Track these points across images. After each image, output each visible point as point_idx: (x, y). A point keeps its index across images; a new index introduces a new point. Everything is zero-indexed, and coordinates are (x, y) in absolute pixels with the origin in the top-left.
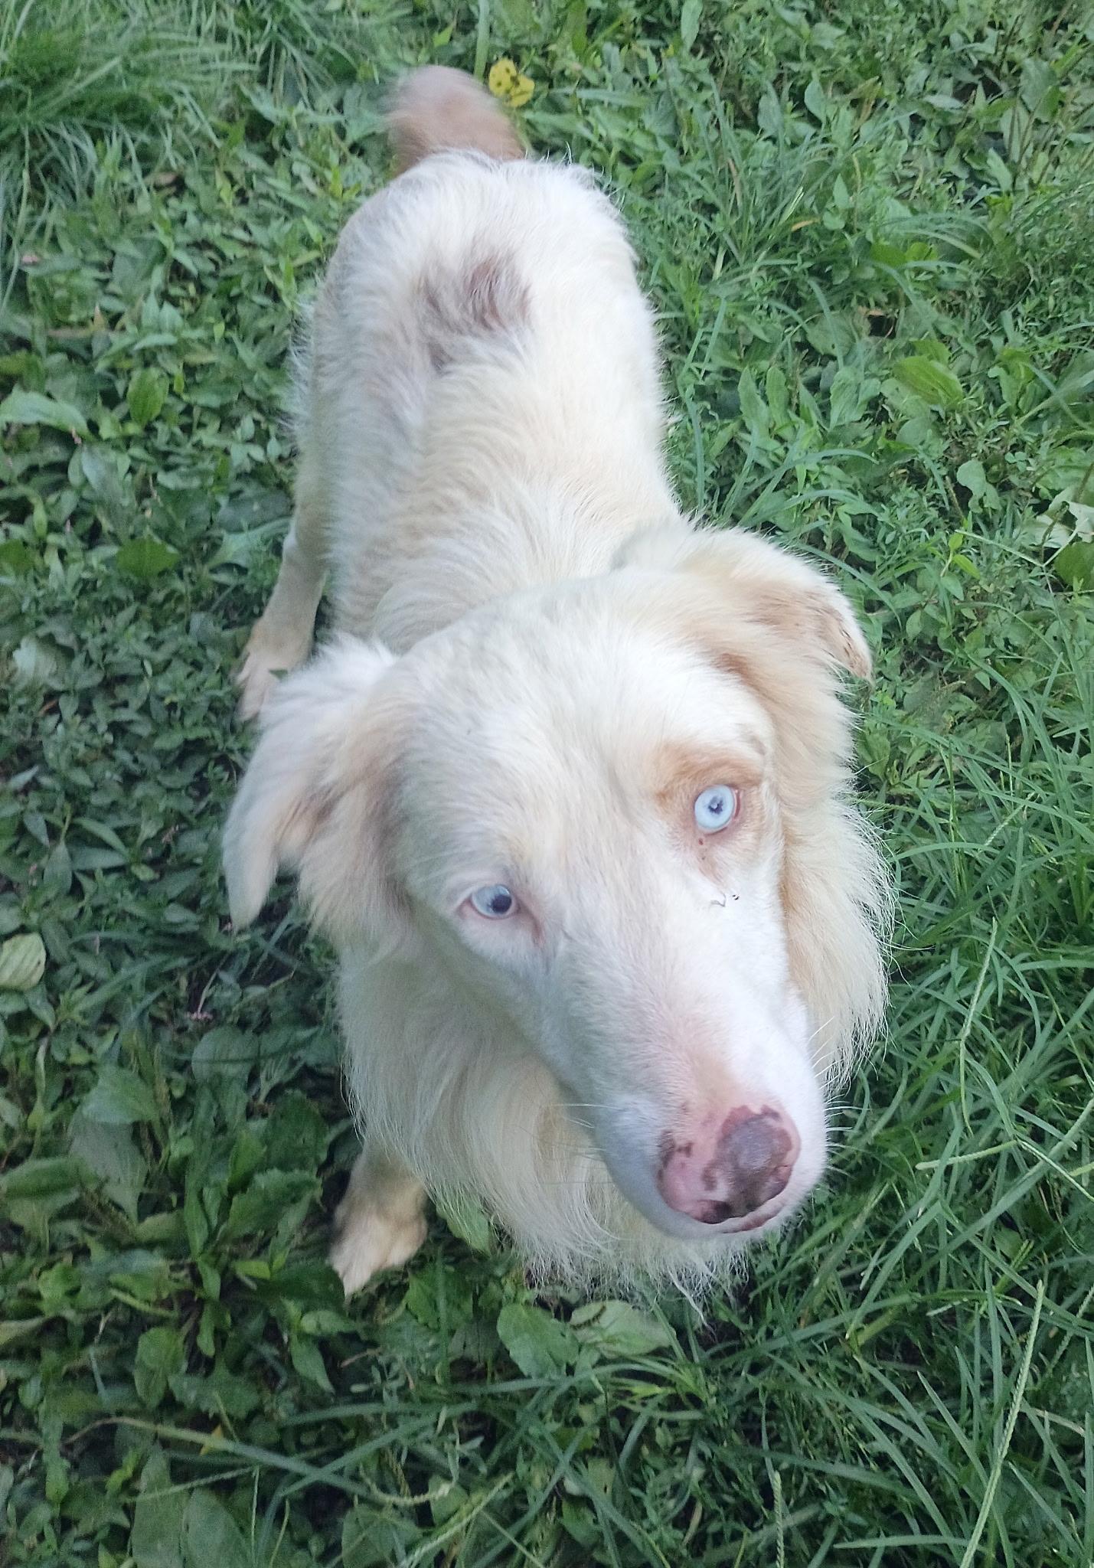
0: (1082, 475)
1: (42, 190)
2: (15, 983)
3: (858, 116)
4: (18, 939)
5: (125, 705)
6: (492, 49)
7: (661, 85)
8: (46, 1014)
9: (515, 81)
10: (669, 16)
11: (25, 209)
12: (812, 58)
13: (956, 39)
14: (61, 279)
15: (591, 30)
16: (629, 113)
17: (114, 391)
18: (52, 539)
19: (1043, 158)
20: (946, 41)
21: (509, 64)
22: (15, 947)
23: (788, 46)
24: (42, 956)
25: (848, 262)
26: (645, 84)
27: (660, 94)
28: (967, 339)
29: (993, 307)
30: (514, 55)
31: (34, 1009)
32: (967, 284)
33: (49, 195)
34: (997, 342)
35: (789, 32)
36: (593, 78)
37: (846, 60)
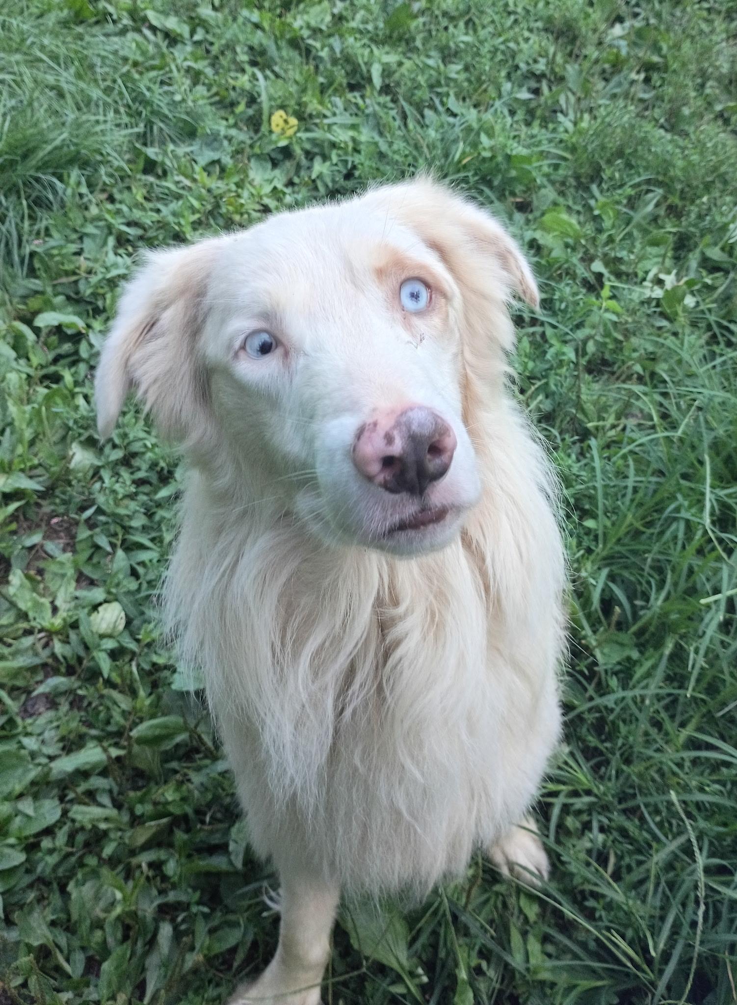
0: (660, 260)
1: (34, 212)
2: (109, 631)
3: (479, 112)
4: (105, 605)
5: (139, 469)
6: (271, 107)
7: (367, 111)
8: (133, 646)
9: (286, 122)
10: (363, 78)
11: (27, 223)
12: (448, 85)
13: (522, 65)
14: (55, 252)
15: (322, 92)
16: (354, 127)
17: (98, 307)
18: (77, 390)
19: (586, 116)
20: (517, 67)
21: (281, 112)
22: (105, 610)
23: (433, 81)
24: (123, 614)
25: (499, 171)
26: (357, 112)
27: (368, 116)
28: (575, 203)
29: (582, 186)
30: (282, 107)
31: (125, 645)
32: (566, 177)
33: (39, 214)
34: (592, 202)
35: (433, 72)
36: (328, 113)
37: (466, 84)
